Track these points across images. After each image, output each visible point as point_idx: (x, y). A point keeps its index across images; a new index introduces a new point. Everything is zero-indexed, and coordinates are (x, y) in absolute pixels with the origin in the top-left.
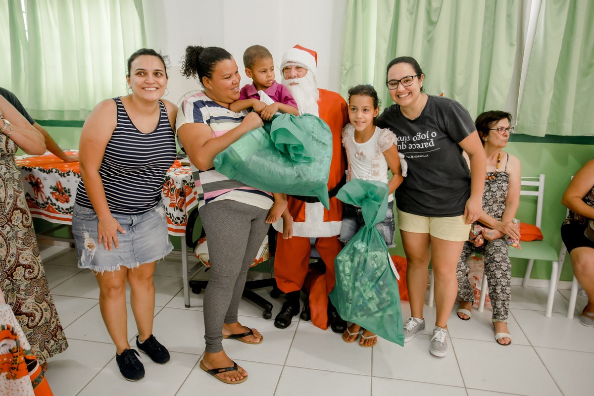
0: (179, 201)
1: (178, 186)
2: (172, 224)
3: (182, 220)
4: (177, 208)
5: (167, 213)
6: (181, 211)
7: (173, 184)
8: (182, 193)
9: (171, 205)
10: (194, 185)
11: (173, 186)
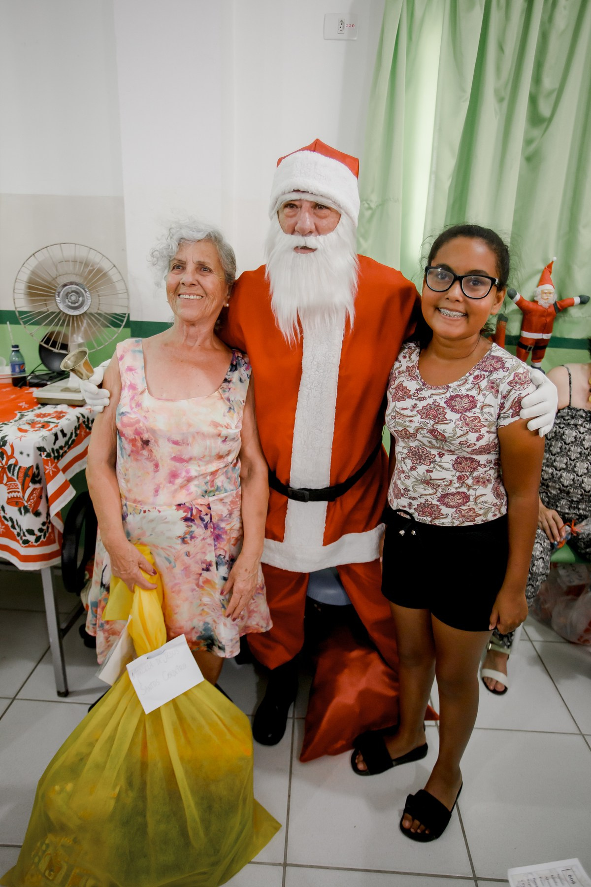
0: (31, 494)
1: (26, 462)
2: (18, 541)
3: (39, 534)
4: (27, 511)
5: (4, 517)
6: (37, 514)
7: (12, 456)
8: (35, 476)
9: (12, 501)
10: (61, 452)
11: (12, 461)
